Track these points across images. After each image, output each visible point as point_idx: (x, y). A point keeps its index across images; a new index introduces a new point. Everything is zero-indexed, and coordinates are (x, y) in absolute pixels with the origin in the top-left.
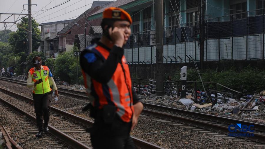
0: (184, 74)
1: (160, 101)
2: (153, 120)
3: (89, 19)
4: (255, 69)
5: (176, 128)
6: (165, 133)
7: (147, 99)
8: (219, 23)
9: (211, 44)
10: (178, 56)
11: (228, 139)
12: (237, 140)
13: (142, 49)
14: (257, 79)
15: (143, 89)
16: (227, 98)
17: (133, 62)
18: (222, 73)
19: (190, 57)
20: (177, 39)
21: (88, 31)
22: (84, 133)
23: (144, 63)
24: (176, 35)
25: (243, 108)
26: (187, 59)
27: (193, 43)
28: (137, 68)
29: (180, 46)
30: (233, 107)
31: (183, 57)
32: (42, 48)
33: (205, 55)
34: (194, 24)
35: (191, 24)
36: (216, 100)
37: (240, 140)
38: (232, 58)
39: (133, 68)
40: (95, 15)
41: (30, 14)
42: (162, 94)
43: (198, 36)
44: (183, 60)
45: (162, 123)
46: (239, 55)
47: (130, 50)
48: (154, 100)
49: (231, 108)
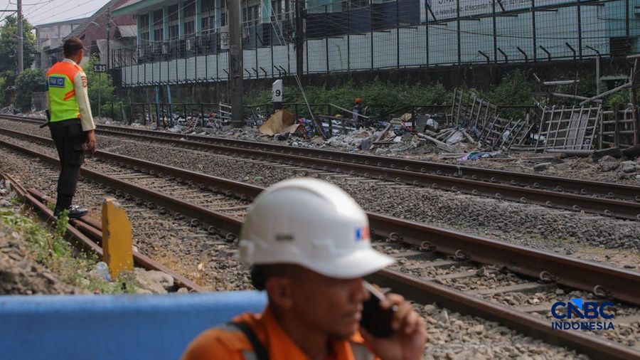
0: (278, 92)
1: (239, 136)
2: (239, 161)
3: (114, 15)
4: (386, 83)
5: (279, 171)
6: (261, 180)
7: (217, 133)
8: (327, 14)
9: (314, 47)
10: (261, 68)
13: (201, 59)
14: (390, 98)
15: (207, 119)
16: (347, 128)
17: (186, 80)
18: (333, 92)
19: (280, 68)
20: (258, 40)
21: (112, 35)
23: (205, 81)
24: (257, 34)
25: (378, 140)
26: (276, 72)
27: (285, 47)
28: (193, 89)
29: (264, 52)
30: (360, 139)
31: (269, 69)
32: (39, 64)
33: (305, 66)
34: (284, 19)
35: (280, 18)
36: (331, 131)
38: (349, 68)
39: (187, 89)
40: (124, 8)
41: (19, 11)
42: (242, 125)
43: (294, 34)
44: (269, 73)
45: (254, 164)
46: (360, 63)
47: (181, 62)
48: (230, 134)
49: (358, 141)
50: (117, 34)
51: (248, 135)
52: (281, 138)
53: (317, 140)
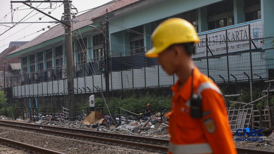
0: (92, 102)
1: (72, 126)
2: (67, 140)
3: (7, 58)
4: (153, 95)
5: (86, 144)
6: (77, 150)
7: (61, 124)
8: (121, 58)
9: (115, 76)
10: (87, 87)
11: (128, 151)
12: (136, 151)
13: (55, 82)
14: (154, 104)
15: (57, 116)
16: (129, 121)
17: (48, 94)
19: (97, 88)
20: (86, 72)
21: (6, 68)
22: (9, 150)
23: (58, 95)
24: (85, 69)
25: (142, 127)
26: (95, 90)
27: (100, 76)
28: (51, 99)
29: (88, 78)
30: (134, 127)
31: (91, 88)
33: (110, 86)
34: (100, 59)
35: (98, 59)
36: (120, 122)
37: (137, 150)
38: (133, 87)
39: (48, 99)
40: (13, 53)
42: (74, 119)
43: (104, 69)
44: (92, 90)
45: (74, 141)
46: (139, 84)
47: (45, 84)
48: (67, 125)
49: (132, 127)
50: (10, 69)
51: (77, 125)
52: (94, 127)
53: (113, 127)
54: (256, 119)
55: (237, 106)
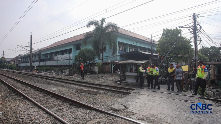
4: (49, 67)
8: (43, 59)
9: (42, 63)
18: (43, 68)
19: (37, 65)
20: (36, 62)
27: (39, 62)
32: (6, 63)
33: (40, 65)
35: (38, 59)
38: (45, 65)
41: (3, 56)
46: (47, 65)
47: (26, 63)
48: (29, 73)
49: (44, 74)
50: (18, 60)
51: (31, 73)
52: (35, 73)
53: (40, 73)
54: (70, 73)
55: (66, 70)
